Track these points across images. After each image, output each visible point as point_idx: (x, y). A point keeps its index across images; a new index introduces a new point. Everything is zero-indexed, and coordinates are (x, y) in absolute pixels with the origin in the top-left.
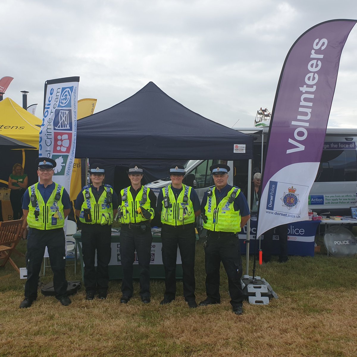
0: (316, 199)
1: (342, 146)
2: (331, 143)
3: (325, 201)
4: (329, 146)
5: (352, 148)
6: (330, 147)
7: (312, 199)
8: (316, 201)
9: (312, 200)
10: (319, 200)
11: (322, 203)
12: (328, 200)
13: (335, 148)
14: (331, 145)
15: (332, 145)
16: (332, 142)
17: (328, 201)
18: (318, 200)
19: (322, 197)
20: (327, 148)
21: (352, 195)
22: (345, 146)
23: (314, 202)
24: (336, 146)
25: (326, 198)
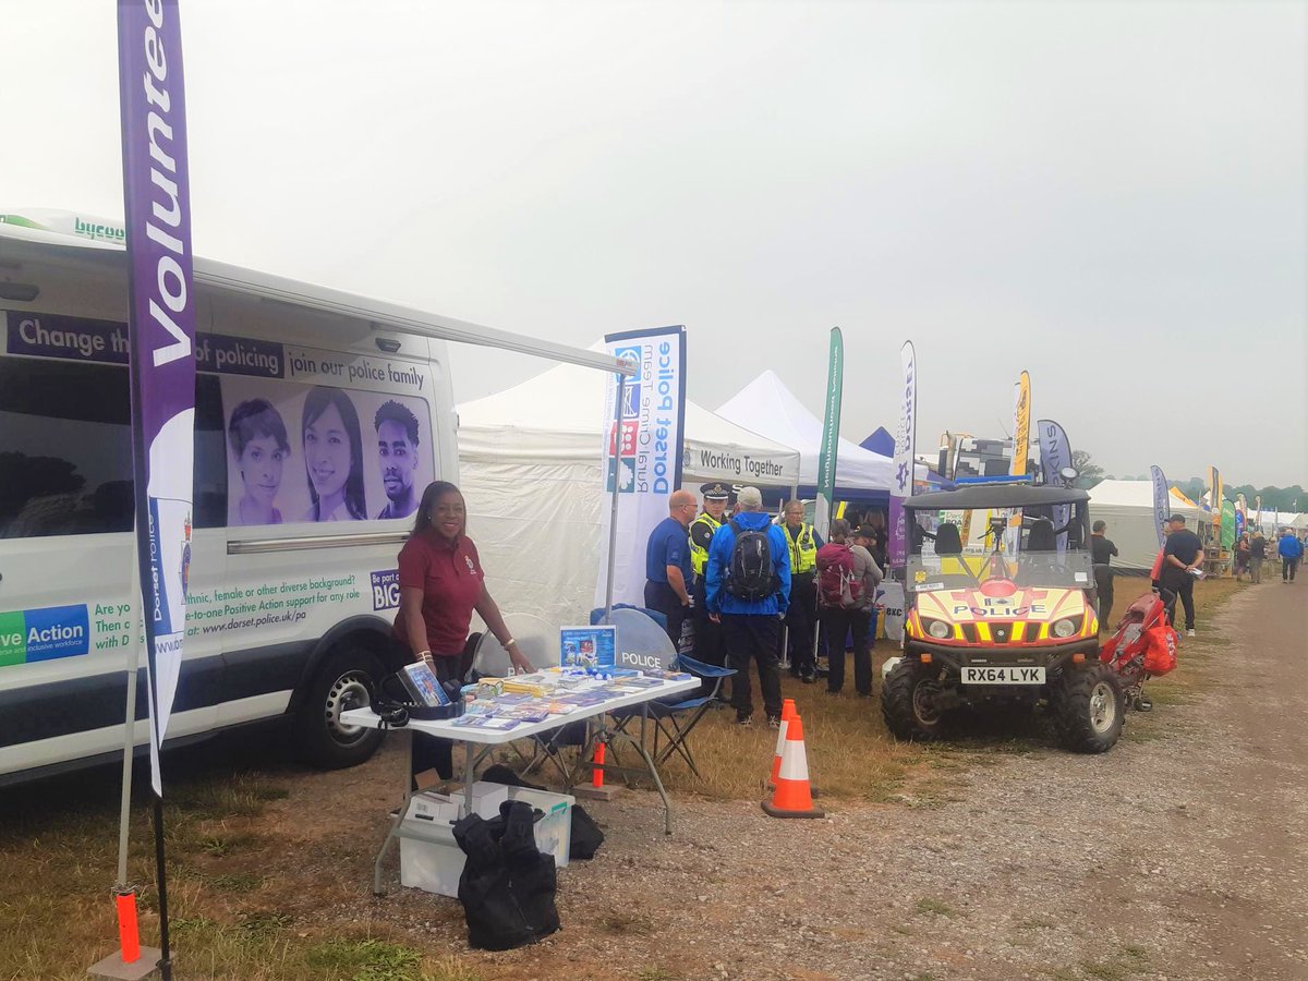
0: (54, 630)
3: (95, 637)
4: (102, 342)
7: (33, 630)
8: (51, 641)
9: (31, 638)
10: (67, 633)
11: (80, 648)
12: (110, 627)
14: (114, 340)
17: (110, 634)
18: (62, 634)
19: (78, 616)
23: (43, 647)
25: (100, 617)
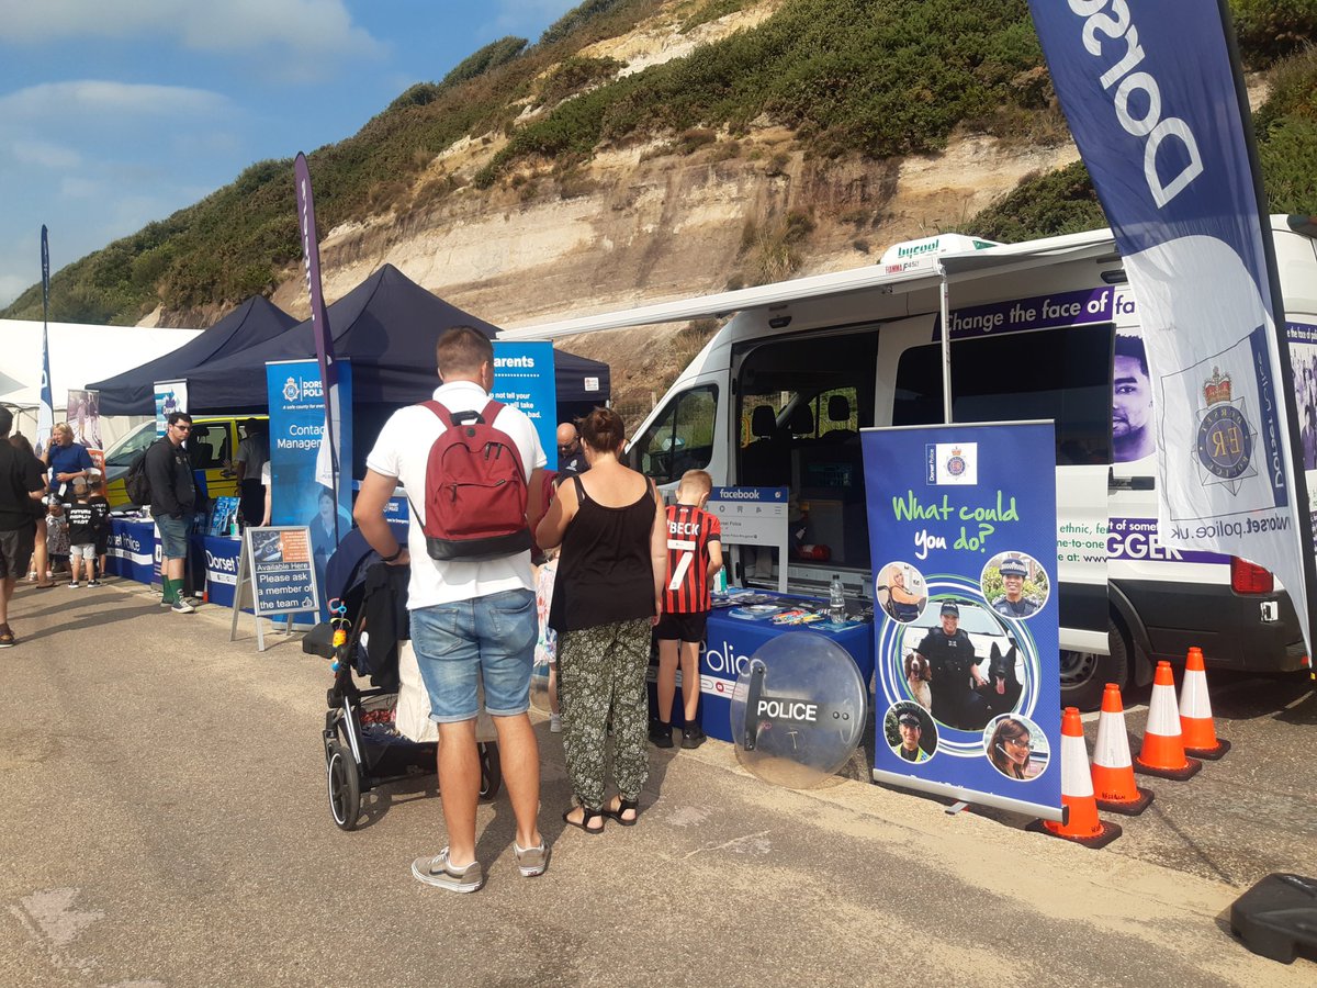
1: (1054, 312)
2: (1010, 305)
4: (1002, 317)
5: (1099, 316)
6: (1006, 325)
13: (1027, 325)
14: (1012, 314)
15: (1016, 314)
16: (1018, 301)
20: (996, 329)
21: (1091, 525)
22: (1067, 310)
24: (1030, 315)
